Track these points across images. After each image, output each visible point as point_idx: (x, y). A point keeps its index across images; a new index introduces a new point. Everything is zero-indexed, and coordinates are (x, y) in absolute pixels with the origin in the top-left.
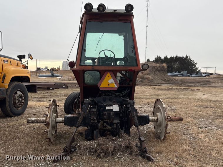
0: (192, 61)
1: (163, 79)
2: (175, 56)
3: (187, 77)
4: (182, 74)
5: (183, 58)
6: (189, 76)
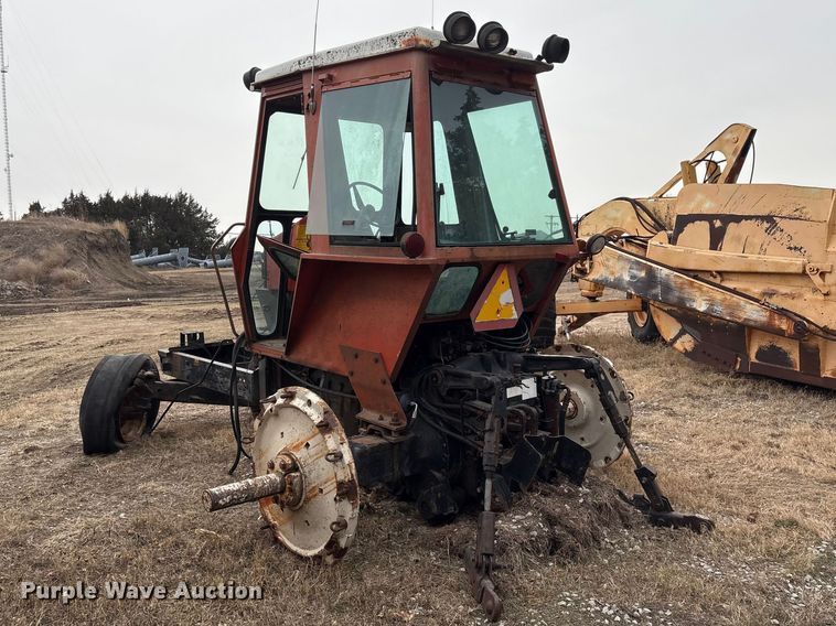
0: (200, 211)
1: (126, 281)
2: (141, 193)
3: (191, 270)
4: (174, 261)
5: (170, 200)
6: (197, 265)
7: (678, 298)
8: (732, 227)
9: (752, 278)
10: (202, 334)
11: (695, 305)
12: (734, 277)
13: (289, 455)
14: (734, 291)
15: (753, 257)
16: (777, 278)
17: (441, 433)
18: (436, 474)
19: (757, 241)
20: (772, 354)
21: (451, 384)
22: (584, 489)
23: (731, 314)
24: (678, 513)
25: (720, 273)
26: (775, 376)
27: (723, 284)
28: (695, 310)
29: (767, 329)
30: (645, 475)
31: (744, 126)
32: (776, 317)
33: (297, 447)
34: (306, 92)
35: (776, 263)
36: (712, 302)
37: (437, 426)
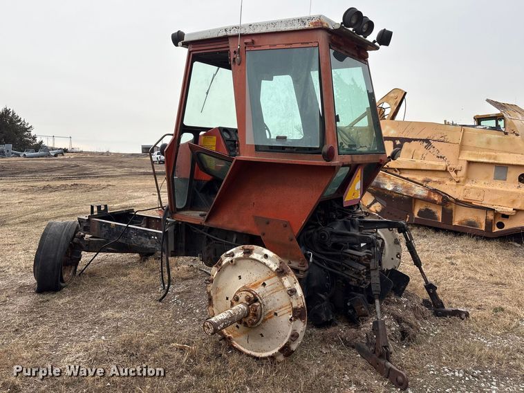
0: (20, 121)
3: (13, 159)
4: (2, 152)
6: (19, 156)
7: (377, 183)
8: (406, 144)
9: (416, 172)
10: (106, 206)
11: (386, 187)
12: (407, 172)
13: (249, 291)
14: (407, 179)
15: (419, 161)
16: (431, 173)
17: (325, 270)
18: (321, 295)
19: (420, 152)
20: (426, 213)
21: (335, 239)
22: (404, 299)
23: (406, 192)
24: (447, 308)
25: (399, 169)
26: (427, 224)
27: (401, 175)
28: (386, 190)
29: (426, 200)
30: (430, 288)
31: (400, 90)
32: (432, 193)
33: (255, 286)
34: (232, 50)
35: (432, 165)
36: (396, 185)
37: (322, 266)
